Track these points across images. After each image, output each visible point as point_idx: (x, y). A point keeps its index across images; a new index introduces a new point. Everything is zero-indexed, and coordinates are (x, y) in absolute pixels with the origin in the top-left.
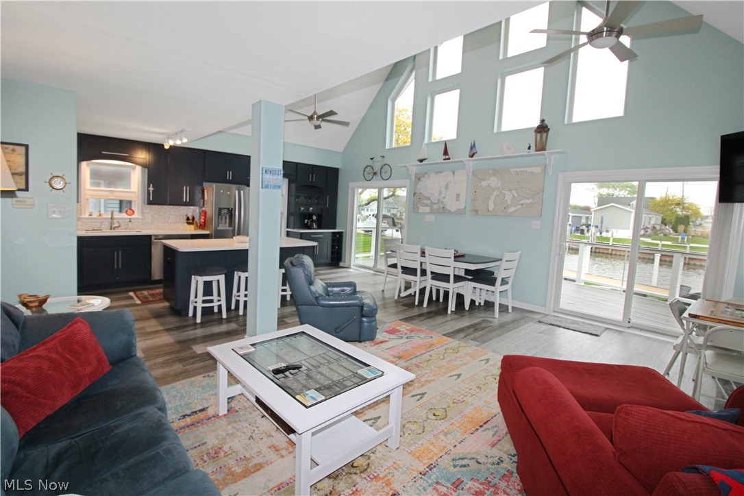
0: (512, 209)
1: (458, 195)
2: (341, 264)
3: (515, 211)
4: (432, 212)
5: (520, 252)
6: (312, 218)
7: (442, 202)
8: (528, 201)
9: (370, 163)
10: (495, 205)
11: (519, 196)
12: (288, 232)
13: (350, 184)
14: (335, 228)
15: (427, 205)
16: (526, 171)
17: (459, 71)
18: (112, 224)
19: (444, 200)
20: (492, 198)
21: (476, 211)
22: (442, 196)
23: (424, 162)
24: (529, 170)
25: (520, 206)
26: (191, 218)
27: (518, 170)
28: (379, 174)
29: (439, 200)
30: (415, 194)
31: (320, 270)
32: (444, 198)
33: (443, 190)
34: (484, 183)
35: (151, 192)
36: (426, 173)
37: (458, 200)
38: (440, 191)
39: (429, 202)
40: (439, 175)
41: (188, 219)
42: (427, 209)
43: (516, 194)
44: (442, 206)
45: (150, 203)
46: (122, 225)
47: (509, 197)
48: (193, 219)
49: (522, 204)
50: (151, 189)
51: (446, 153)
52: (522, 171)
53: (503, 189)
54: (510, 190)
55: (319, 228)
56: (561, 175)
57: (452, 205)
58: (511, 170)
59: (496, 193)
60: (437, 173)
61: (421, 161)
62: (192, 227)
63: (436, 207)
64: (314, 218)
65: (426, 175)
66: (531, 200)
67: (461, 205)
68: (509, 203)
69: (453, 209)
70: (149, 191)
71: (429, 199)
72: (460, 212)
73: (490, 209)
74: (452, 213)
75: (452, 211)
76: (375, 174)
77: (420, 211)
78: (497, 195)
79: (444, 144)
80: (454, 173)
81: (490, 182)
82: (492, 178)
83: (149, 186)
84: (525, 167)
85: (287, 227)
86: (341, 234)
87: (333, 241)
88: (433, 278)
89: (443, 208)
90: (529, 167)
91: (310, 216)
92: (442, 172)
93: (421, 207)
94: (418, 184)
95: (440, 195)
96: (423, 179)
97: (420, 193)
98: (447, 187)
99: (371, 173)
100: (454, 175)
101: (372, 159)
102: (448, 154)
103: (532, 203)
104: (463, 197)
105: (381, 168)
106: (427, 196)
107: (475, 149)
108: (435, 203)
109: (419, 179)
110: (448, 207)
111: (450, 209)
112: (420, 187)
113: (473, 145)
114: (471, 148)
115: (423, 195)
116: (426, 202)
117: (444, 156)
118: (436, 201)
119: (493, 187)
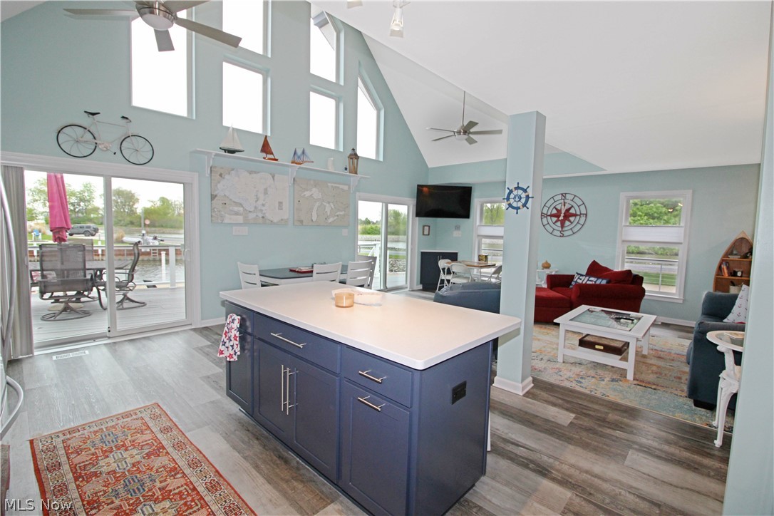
0: (331, 220)
1: (280, 203)
3: (333, 222)
4: (246, 222)
7: (262, 210)
8: (341, 213)
10: (318, 216)
11: (335, 208)
15: (237, 214)
16: (338, 188)
19: (263, 208)
20: (315, 208)
21: (301, 222)
22: (260, 202)
24: (341, 186)
25: (336, 217)
27: (334, 185)
28: (116, 149)
29: (256, 208)
30: (213, 197)
32: (263, 205)
33: (261, 196)
34: (307, 194)
36: (233, 170)
37: (282, 209)
38: (257, 196)
39: (241, 209)
40: (254, 175)
42: (240, 219)
43: (333, 207)
44: (260, 215)
47: (328, 209)
49: (337, 216)
52: (336, 187)
53: (323, 201)
54: (329, 203)
56: (357, 193)
57: (273, 215)
58: (329, 184)
59: (317, 204)
60: (251, 172)
61: (232, 152)
63: (252, 216)
65: (233, 172)
66: (343, 212)
67: (286, 214)
68: (329, 214)
71: (241, 205)
72: (283, 222)
73: (314, 219)
74: (274, 224)
75: (275, 221)
77: (227, 221)
78: (319, 206)
80: (273, 177)
81: (311, 193)
82: (314, 189)
84: (339, 184)
89: (263, 217)
90: (342, 184)
92: (258, 172)
93: (227, 215)
94: (219, 182)
95: (256, 201)
96: (227, 177)
97: (225, 195)
98: (266, 192)
99: (86, 142)
100: (274, 179)
101: (93, 114)
102: (272, 153)
103: (344, 215)
104: (286, 205)
105: (123, 140)
106: (237, 200)
107: (308, 157)
108: (250, 212)
109: (221, 175)
110: (268, 216)
111: (271, 219)
112: (223, 188)
113: (299, 152)
114: (295, 153)
115: (231, 200)
116: (236, 209)
117: (264, 155)
118: (252, 209)
119: (315, 197)
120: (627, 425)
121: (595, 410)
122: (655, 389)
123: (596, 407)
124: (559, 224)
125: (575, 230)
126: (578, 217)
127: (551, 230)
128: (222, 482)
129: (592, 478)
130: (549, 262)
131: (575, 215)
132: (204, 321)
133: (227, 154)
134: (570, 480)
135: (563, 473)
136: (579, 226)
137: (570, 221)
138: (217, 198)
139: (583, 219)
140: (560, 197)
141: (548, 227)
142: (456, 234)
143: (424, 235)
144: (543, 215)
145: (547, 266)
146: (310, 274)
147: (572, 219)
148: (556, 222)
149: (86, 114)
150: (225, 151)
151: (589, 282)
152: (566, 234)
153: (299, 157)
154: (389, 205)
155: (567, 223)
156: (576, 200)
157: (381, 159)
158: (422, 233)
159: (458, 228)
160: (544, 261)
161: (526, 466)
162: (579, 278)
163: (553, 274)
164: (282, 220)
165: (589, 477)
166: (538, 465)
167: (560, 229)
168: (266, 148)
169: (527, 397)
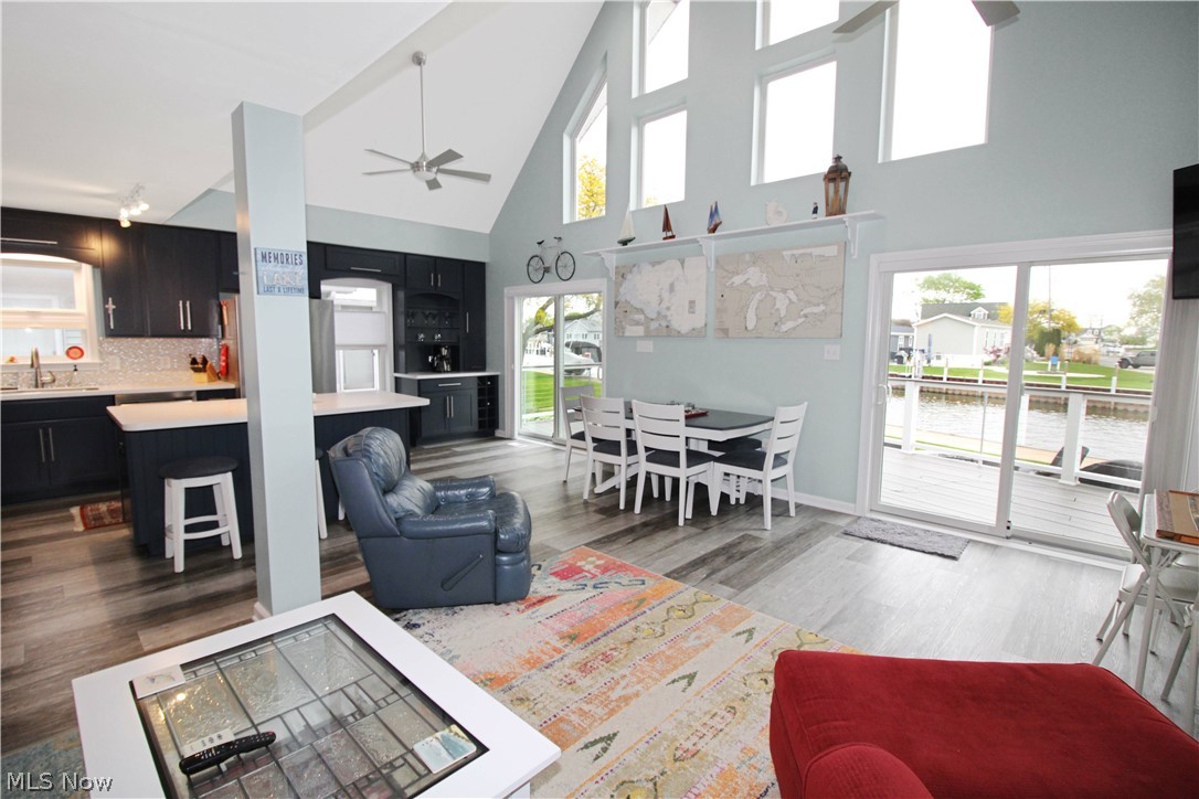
0: (789, 325)
1: (692, 303)
2: (498, 433)
3: (794, 329)
4: (648, 335)
5: (806, 403)
6: (440, 352)
7: (665, 317)
8: (816, 310)
9: (537, 250)
10: (758, 319)
11: (799, 300)
12: (396, 378)
13: (505, 291)
14: (484, 369)
15: (638, 323)
16: (811, 255)
17: (685, 75)
18: (37, 376)
19: (668, 313)
20: (754, 304)
21: (725, 331)
22: (664, 306)
23: (630, 245)
24: (816, 251)
25: (803, 319)
26: (199, 360)
27: (795, 252)
28: (553, 270)
29: (659, 313)
30: (617, 304)
31: (458, 446)
32: (668, 309)
33: (666, 295)
34: (738, 280)
35: (110, 312)
36: (634, 266)
37: (693, 313)
38: (660, 296)
39: (642, 317)
40: (657, 267)
41: (194, 361)
42: (640, 331)
43: (794, 299)
44: (664, 324)
45: (111, 334)
46: (58, 377)
47: (781, 304)
48: (205, 361)
49: (806, 316)
50: (111, 306)
51: (667, 226)
52: (801, 255)
53: (772, 289)
54: (784, 291)
55: (455, 369)
56: (874, 259)
57: (683, 322)
58: (784, 253)
59: (758, 296)
60: (653, 264)
61: (625, 243)
62: (203, 377)
63: (654, 325)
64: (444, 352)
65: (635, 269)
66: (822, 308)
67: (698, 320)
68: (783, 313)
69: (684, 329)
70: (106, 311)
71: (641, 311)
72: (697, 334)
73: (750, 326)
74: (683, 336)
75: (683, 332)
76: (547, 270)
77: (627, 334)
78: (762, 301)
79: (663, 210)
80: (682, 263)
81: (746, 277)
82: (751, 270)
83: (106, 302)
84: (810, 247)
85: (395, 371)
86: (494, 379)
87: (481, 392)
88: (649, 459)
89: (667, 327)
90: (816, 246)
91: (436, 350)
92: (663, 262)
93: (628, 327)
94: (620, 286)
95: (659, 304)
96: (627, 277)
97: (626, 301)
98: (672, 288)
99: (539, 268)
100: (683, 267)
101: (541, 243)
102: (670, 229)
103: (825, 313)
104: (700, 307)
105: (557, 261)
106: (638, 306)
108: (652, 320)
109: (623, 276)
110: (675, 325)
111: (678, 329)
112: (626, 291)
114: (711, 215)
115: (632, 306)
116: (637, 317)
117: (665, 233)
118: (653, 316)
119: (753, 285)
133: (623, 247)
138: (618, 306)
149: (538, 245)
150: (621, 243)
153: (712, 221)
164: (694, 329)
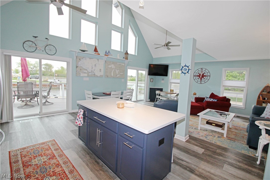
0: (118, 76)
1: (100, 70)
3: (119, 76)
4: (88, 76)
7: (94, 72)
9: (32, 39)
10: (113, 74)
15: (85, 73)
16: (121, 64)
19: (94, 71)
21: (108, 76)
22: (93, 69)
23: (85, 52)
24: (122, 64)
25: (120, 75)
27: (119, 63)
28: (43, 50)
29: (92, 71)
30: (77, 67)
32: (94, 70)
33: (94, 67)
34: (110, 66)
36: (84, 57)
37: (101, 72)
38: (92, 67)
39: (87, 71)
40: (91, 60)
42: (86, 75)
43: (119, 71)
44: (93, 74)
47: (117, 72)
49: (120, 74)
52: (120, 64)
54: (117, 70)
56: (128, 66)
57: (98, 74)
58: (118, 63)
59: (113, 70)
60: (90, 58)
63: (90, 74)
65: (84, 58)
68: (117, 73)
69: (99, 75)
71: (86, 70)
72: (101, 76)
73: (112, 75)
74: (98, 77)
75: (98, 76)
77: (81, 75)
79: (95, 46)
80: (98, 60)
82: (112, 65)
89: (94, 74)
90: (122, 63)
92: (93, 59)
93: (82, 73)
94: (79, 62)
95: (92, 69)
96: (82, 60)
97: (81, 66)
98: (95, 65)
99: (33, 47)
100: (98, 61)
101: (36, 37)
102: (98, 52)
103: (123, 74)
104: (102, 70)
105: (46, 46)
106: (85, 68)
107: (110, 53)
108: (90, 72)
109: (80, 59)
110: (96, 74)
111: (97, 75)
112: (80, 64)
113: (107, 52)
114: (106, 52)
115: (83, 68)
116: (85, 71)
117: (95, 52)
118: (90, 71)
119: (113, 68)
120: (224, 154)
121: (212, 148)
122: (234, 141)
123: (212, 147)
124: (200, 79)
125: (205, 81)
126: (207, 77)
127: (197, 81)
128: (74, 170)
129: (211, 175)
130: (196, 93)
131: (206, 76)
132: (72, 110)
133: (82, 52)
134: (202, 175)
135: (199, 172)
136: (207, 80)
137: (204, 78)
138: (78, 67)
139: (209, 77)
140: (200, 69)
141: (196, 80)
142: (162, 82)
143: (151, 82)
144: (195, 76)
145: (195, 94)
146: (110, 95)
147: (205, 77)
148: (199, 78)
149: (33, 37)
150: (81, 51)
151: (210, 101)
152: (202, 83)
153: (107, 53)
154: (139, 71)
155: (203, 79)
156: (206, 70)
157: (136, 55)
158: (150, 81)
159: (163, 80)
160: (194, 92)
161: (185, 169)
162: (207, 99)
163: (197, 97)
164: (101, 75)
165: (209, 174)
166: (190, 169)
167: (200, 81)
168: (96, 50)
169: (187, 142)
